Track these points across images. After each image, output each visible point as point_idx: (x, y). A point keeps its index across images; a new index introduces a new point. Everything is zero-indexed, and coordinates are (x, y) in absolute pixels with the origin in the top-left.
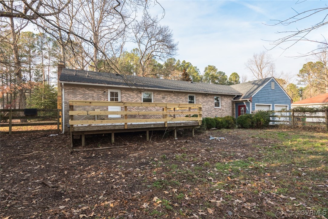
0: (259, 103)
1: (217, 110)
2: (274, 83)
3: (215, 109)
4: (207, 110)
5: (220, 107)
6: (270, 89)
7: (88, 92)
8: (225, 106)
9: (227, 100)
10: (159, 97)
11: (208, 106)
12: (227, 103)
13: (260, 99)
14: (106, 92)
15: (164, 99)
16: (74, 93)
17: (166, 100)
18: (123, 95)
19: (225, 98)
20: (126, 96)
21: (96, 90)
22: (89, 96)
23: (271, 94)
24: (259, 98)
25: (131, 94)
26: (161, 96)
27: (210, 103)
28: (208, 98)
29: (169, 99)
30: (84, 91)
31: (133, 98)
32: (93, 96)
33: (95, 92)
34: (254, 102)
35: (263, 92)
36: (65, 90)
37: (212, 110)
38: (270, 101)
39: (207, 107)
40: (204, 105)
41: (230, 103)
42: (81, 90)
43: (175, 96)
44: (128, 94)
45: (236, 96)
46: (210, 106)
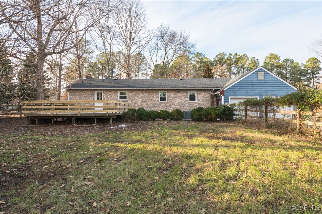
0: (235, 96)
1: (192, 104)
2: (263, 72)
3: (189, 103)
4: (179, 104)
5: (196, 101)
6: (256, 80)
7: (82, 93)
8: (201, 100)
9: (205, 94)
10: (132, 94)
11: (181, 100)
12: (204, 97)
13: (238, 91)
14: (93, 93)
15: (137, 96)
16: (74, 95)
17: (138, 96)
18: (104, 94)
19: (202, 92)
20: (106, 95)
21: (87, 92)
22: (83, 96)
23: (257, 85)
24: (236, 91)
25: (110, 93)
26: (133, 93)
27: (183, 97)
28: (180, 93)
29: (141, 95)
30: (80, 93)
31: (111, 96)
32: (85, 96)
33: (86, 93)
34: (228, 95)
35: (242, 84)
36: (69, 93)
37: (186, 104)
38: (257, 93)
39: (179, 101)
40: (176, 100)
41: (208, 97)
42: (78, 93)
43: (146, 93)
44: (108, 93)
45: (213, 89)
46: (183, 100)
